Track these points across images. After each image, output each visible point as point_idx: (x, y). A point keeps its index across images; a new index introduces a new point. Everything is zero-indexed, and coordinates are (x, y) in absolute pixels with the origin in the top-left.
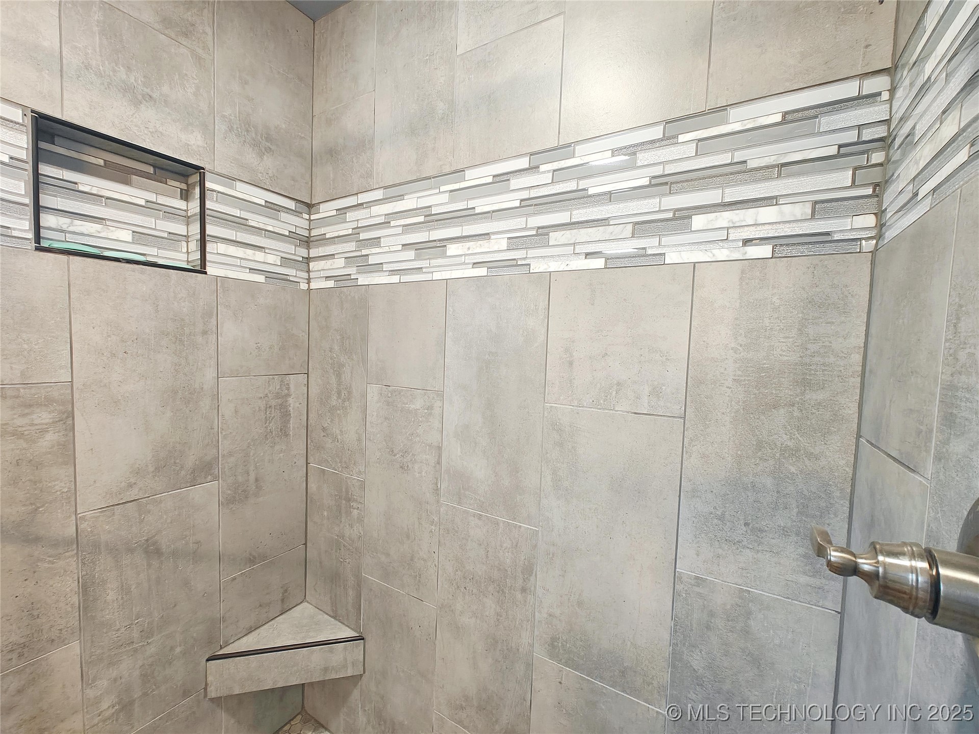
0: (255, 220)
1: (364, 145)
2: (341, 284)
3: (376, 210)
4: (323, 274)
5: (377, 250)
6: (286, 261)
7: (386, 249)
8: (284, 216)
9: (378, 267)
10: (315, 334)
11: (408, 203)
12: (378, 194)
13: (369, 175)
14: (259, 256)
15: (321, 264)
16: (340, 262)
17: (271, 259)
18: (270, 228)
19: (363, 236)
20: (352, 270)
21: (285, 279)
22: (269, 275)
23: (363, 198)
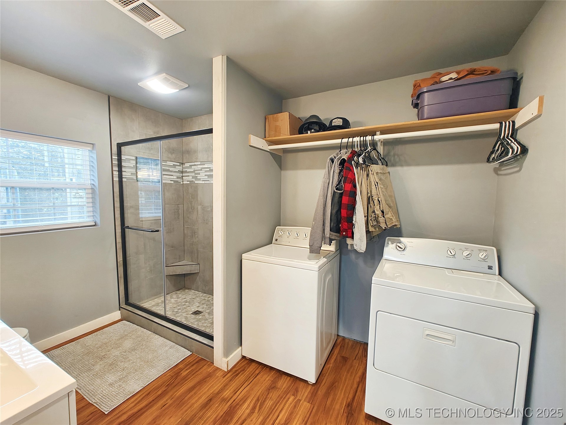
0: (171, 169)
1: (195, 152)
2: (191, 183)
3: (199, 166)
4: (186, 180)
5: (199, 176)
6: (178, 177)
7: (201, 176)
8: (177, 167)
9: (199, 179)
10: (185, 194)
11: (206, 166)
12: (199, 163)
13: (197, 159)
14: (172, 177)
15: (186, 178)
16: (191, 178)
17: (175, 177)
18: (174, 170)
19: (196, 172)
20: (194, 180)
21: (177, 182)
22: (175, 181)
23: (196, 163)
